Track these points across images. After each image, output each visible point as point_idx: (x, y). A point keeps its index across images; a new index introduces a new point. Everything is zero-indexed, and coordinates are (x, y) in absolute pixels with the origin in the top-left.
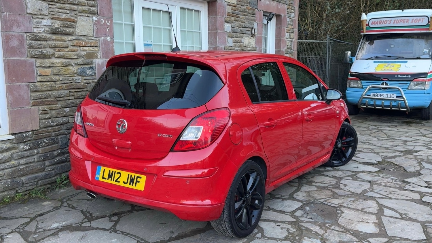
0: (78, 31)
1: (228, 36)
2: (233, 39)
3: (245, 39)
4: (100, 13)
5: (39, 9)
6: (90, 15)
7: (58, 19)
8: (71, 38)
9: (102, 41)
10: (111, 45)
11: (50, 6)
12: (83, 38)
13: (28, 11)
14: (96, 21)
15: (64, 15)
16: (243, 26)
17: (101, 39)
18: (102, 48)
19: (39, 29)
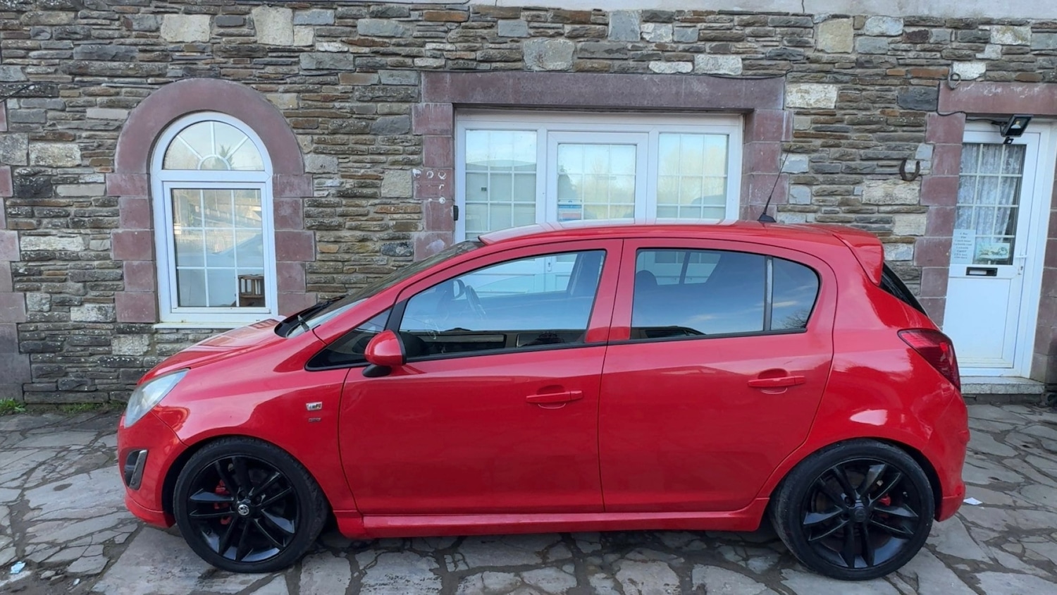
0: (384, 191)
1: (793, 182)
2: (815, 188)
3: (870, 187)
4: (427, 162)
5: (322, 166)
6: (407, 167)
7: (351, 177)
8: (372, 201)
9: (429, 205)
10: (447, 210)
11: (340, 160)
12: (393, 202)
13: (307, 170)
14: (417, 175)
15: (362, 171)
16: (861, 156)
17: (425, 201)
18: (428, 215)
19: (321, 193)
